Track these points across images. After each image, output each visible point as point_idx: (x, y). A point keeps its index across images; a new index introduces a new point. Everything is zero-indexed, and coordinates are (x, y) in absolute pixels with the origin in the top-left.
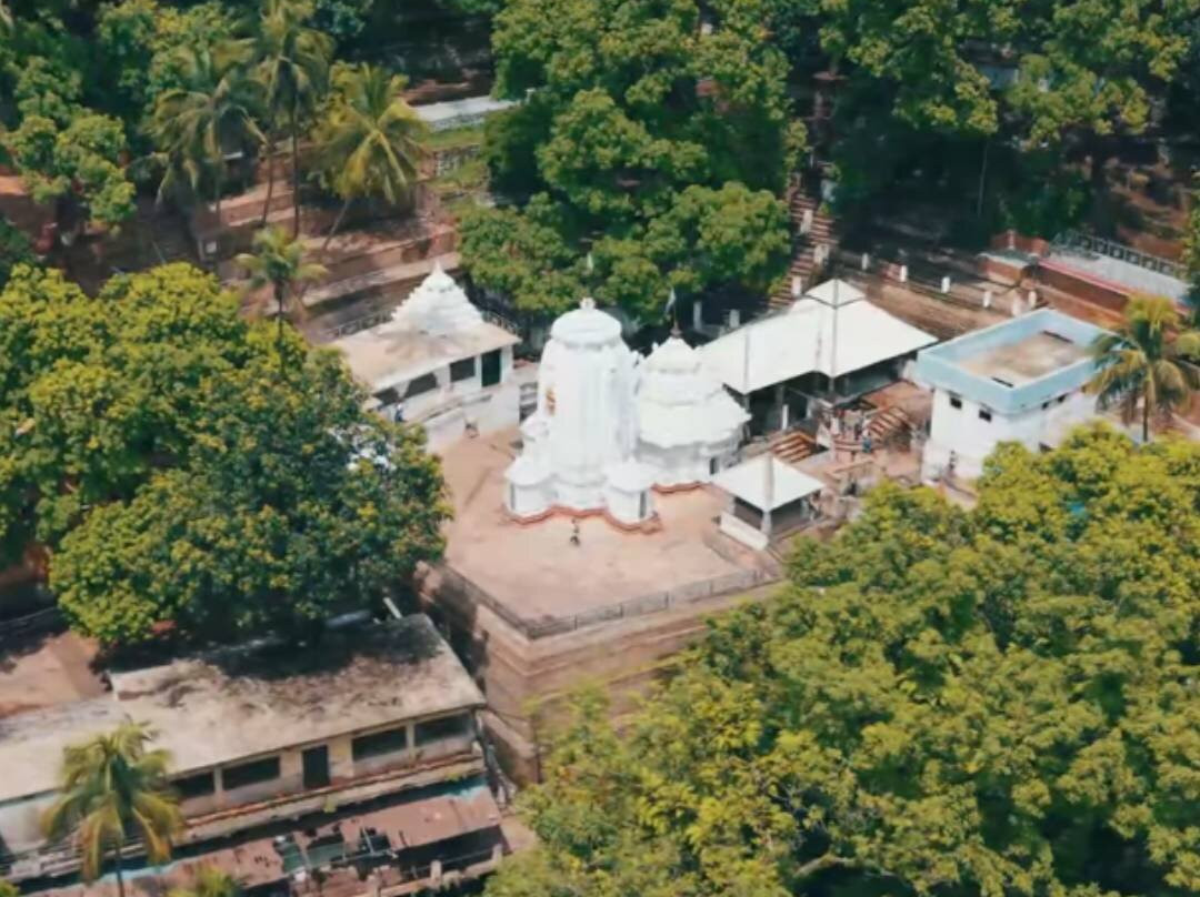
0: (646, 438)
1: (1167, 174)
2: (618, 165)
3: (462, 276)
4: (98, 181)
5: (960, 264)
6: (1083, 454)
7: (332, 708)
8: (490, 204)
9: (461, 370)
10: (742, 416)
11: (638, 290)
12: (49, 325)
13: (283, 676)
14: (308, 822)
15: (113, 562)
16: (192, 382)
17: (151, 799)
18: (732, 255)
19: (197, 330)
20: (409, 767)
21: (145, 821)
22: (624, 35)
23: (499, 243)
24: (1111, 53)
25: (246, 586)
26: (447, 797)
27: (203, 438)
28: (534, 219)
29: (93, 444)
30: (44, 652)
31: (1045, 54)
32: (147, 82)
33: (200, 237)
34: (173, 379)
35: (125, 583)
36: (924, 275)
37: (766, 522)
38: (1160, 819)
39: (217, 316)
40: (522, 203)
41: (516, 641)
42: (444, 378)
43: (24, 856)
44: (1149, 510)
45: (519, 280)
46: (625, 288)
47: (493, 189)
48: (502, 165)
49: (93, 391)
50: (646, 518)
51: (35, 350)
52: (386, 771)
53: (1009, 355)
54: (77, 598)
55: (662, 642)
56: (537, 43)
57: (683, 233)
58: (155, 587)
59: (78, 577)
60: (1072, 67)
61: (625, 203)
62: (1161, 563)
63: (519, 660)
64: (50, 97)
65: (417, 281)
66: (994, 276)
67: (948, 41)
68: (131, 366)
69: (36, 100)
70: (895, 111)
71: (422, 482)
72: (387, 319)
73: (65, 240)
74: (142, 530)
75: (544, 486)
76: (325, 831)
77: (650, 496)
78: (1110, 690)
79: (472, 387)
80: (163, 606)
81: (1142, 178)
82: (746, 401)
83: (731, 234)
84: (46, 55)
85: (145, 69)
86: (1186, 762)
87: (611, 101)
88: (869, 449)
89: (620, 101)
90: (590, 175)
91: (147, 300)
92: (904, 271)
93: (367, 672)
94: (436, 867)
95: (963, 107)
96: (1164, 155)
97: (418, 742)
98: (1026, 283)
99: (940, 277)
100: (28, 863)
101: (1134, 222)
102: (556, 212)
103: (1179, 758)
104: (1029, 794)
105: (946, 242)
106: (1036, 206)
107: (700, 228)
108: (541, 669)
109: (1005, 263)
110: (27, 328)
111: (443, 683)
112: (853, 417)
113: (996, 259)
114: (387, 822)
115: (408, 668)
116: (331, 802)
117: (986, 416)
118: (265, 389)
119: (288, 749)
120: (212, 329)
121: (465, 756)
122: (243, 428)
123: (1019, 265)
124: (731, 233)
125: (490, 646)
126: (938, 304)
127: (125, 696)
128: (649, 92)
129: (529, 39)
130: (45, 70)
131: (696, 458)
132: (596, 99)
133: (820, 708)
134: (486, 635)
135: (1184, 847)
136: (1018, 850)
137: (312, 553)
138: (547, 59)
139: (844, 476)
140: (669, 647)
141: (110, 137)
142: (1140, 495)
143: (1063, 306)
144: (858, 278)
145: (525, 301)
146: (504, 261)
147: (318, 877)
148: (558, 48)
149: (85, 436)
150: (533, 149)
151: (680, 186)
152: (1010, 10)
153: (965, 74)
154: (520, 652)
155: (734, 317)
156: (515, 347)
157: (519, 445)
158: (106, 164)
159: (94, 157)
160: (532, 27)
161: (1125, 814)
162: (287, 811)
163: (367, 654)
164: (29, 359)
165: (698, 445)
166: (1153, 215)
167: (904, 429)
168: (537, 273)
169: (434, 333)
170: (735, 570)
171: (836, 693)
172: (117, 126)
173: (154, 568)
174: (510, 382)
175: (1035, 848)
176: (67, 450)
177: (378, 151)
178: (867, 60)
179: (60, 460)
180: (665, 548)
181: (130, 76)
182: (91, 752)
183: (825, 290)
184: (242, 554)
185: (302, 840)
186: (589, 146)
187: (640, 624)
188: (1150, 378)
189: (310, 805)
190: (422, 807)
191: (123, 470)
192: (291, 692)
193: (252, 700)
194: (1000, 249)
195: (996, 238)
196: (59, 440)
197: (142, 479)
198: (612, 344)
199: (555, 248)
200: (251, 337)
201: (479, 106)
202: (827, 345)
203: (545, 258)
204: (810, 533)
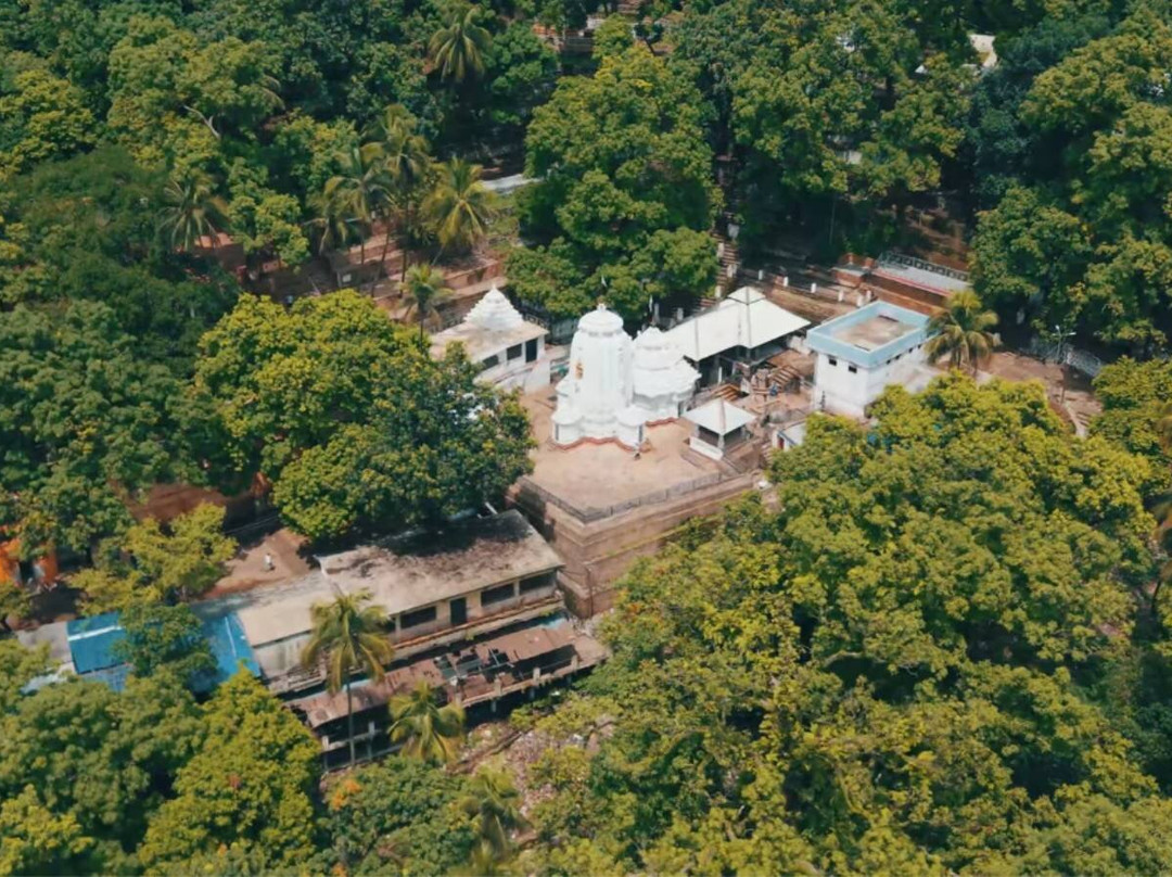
0: (638, 391)
1: (945, 215)
2: (613, 217)
3: (509, 292)
4: (284, 238)
5: (819, 275)
6: (948, 392)
7: (468, 572)
8: (520, 245)
9: (513, 352)
10: (696, 375)
12: (267, 332)
13: (433, 553)
14: (455, 647)
15: (318, 484)
16: (365, 366)
17: (373, 638)
18: (687, 272)
19: (363, 332)
20: (517, 608)
21: (368, 652)
22: (613, 135)
23: (533, 270)
24: (916, 140)
25: (413, 495)
26: (541, 626)
27: (379, 402)
28: (556, 253)
29: (303, 409)
30: (264, 545)
31: (874, 141)
32: (310, 173)
33: (339, 272)
34: (351, 365)
35: (326, 498)
36: (799, 283)
37: (721, 443)
38: (1030, 617)
39: (374, 323)
40: (547, 245)
41: (576, 525)
42: (503, 358)
43: (276, 679)
44: (996, 425)
45: (548, 293)
46: (620, 297)
47: (523, 235)
48: (530, 220)
49: (303, 374)
50: (643, 442)
51: (258, 349)
52: (502, 611)
53: (861, 331)
54: (295, 509)
55: (665, 521)
56: (557, 142)
57: (655, 260)
58: (349, 500)
59: (295, 495)
60: (891, 149)
61: (616, 242)
62: (1007, 458)
63: (579, 537)
64: (250, 184)
65: (481, 295)
66: (842, 282)
67: (819, 134)
68: (325, 357)
69: (241, 186)
70: (784, 180)
71: (517, 426)
72: (462, 322)
73: (252, 276)
74: (335, 463)
75: (576, 425)
76: (466, 652)
77: (645, 429)
78: (993, 539)
79: (520, 363)
80: (351, 512)
81: (929, 218)
82: (698, 366)
83: (686, 260)
84: (243, 155)
85: (308, 163)
86: (1048, 581)
87: (606, 177)
88: (774, 393)
89: (612, 176)
90: (594, 225)
91: (328, 315)
92: (786, 281)
93: (485, 549)
94: (537, 672)
95: (827, 176)
96: (942, 203)
97: (521, 593)
98: (862, 285)
99: (810, 283)
100: (280, 683)
101: (927, 245)
102: (570, 249)
103: (1044, 579)
104: (955, 606)
105: (809, 260)
106: (866, 236)
107: (665, 257)
108: (593, 540)
109: (849, 272)
110: (253, 334)
111: (537, 553)
112: (762, 373)
113: (843, 271)
114: (505, 644)
115: (512, 545)
116: (471, 634)
117: (853, 369)
118: (418, 369)
119: (444, 601)
120: (373, 330)
121: (551, 599)
122: (405, 395)
123: (858, 274)
125: (556, 528)
126: (808, 300)
127: (330, 571)
128: (631, 172)
129: (552, 139)
130: (246, 166)
131: (670, 402)
132: (597, 177)
133: (823, 558)
134: (553, 521)
135: (1048, 634)
136: (947, 642)
137: (453, 473)
138: (564, 152)
139: (762, 411)
140: (668, 524)
141: (290, 208)
142: (992, 416)
143: (887, 299)
144: (757, 286)
145: (550, 306)
146: (537, 282)
147: (461, 682)
148: (571, 145)
149: (296, 405)
150: (553, 209)
151: (651, 231)
152: (855, 115)
153: (828, 155)
154: (578, 531)
155: (680, 313)
156: (546, 336)
157: (554, 399)
158: (289, 227)
159: (281, 222)
160: (554, 132)
161: (1008, 615)
162: (443, 640)
163: (483, 538)
164: (253, 354)
165: (672, 395)
166: (938, 240)
167: (796, 381)
168: (558, 288)
169: (495, 329)
170: (705, 474)
171: (834, 549)
172: (294, 202)
173: (348, 487)
174: (544, 359)
175: (956, 640)
176: (284, 413)
177: (464, 214)
178: (768, 147)
179: (277, 420)
180: (658, 461)
181: (299, 169)
182: (332, 611)
183: (740, 294)
184: (411, 475)
185: (454, 660)
186: (595, 207)
187: (651, 510)
188: (964, 342)
189: (457, 636)
190: (526, 634)
191: (321, 425)
192: (439, 564)
193: (416, 570)
194: (844, 264)
195: (841, 258)
196: (278, 407)
197: (334, 430)
198: (618, 332)
199: (571, 273)
200: (396, 336)
201: (510, 182)
202: (745, 328)
203: (564, 279)
204: (747, 448)
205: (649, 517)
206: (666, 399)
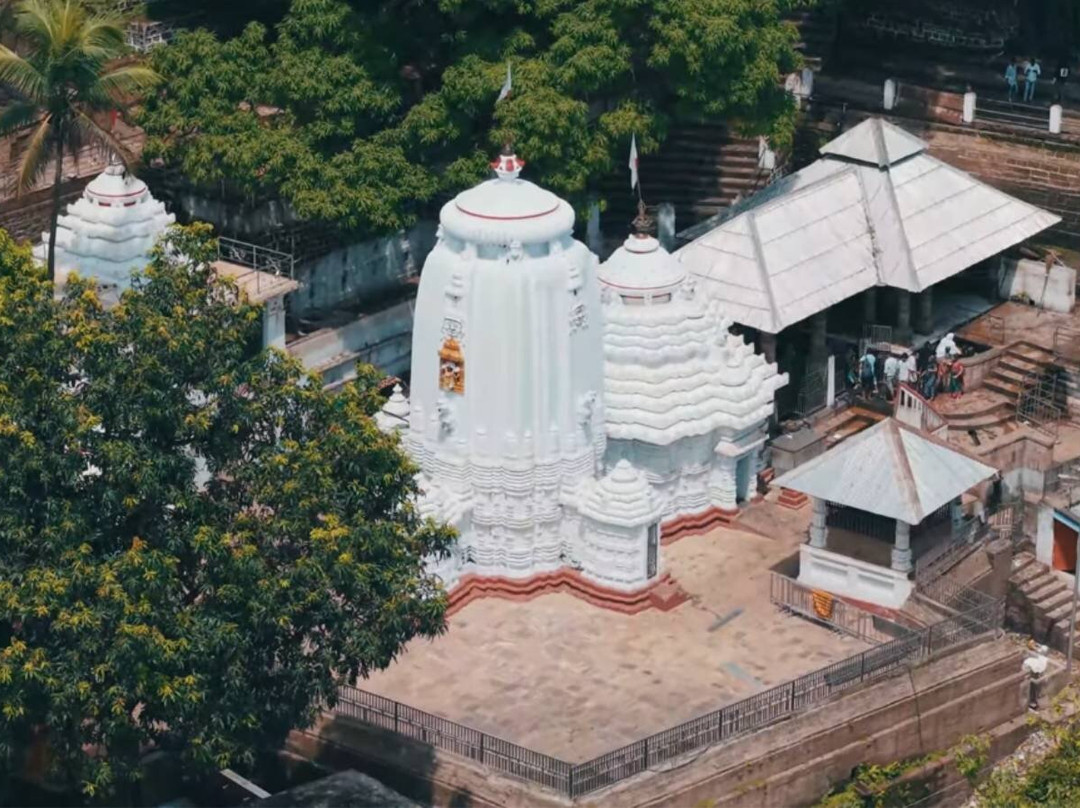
10: (766, 379)
11: (556, 150)
28: (305, 41)
37: (903, 553)
50: (656, 578)
55: (792, 780)
57: (625, 36)
65: (75, 188)
82: (772, 348)
92: (968, 106)
107: (656, 22)
124: (720, 26)
126: (1044, 156)
131: (713, 458)
156: (288, 298)
165: (716, 434)
180: (713, 626)
184: (108, 634)
199: (359, 95)
202: (887, 234)
203: (336, 116)
204: (975, 568)
205: (750, 768)
206: (700, 447)
